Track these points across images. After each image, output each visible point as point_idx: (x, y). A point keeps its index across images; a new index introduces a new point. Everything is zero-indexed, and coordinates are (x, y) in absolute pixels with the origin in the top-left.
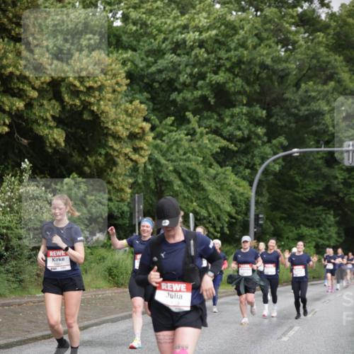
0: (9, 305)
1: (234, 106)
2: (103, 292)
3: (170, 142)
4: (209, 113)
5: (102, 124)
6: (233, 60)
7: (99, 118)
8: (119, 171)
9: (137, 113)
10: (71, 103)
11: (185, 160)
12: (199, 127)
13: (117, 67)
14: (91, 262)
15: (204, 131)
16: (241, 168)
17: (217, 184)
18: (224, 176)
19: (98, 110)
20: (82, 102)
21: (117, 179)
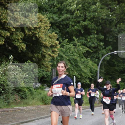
0: (4, 111)
1: (92, 35)
2: (40, 107)
3: (67, 48)
4: (82, 38)
5: (40, 42)
6: (91, 17)
7: (39, 39)
8: (47, 60)
9: (54, 37)
10: (28, 33)
11: (72, 56)
12: (78, 43)
13: (46, 20)
14: (36, 95)
15: (80, 45)
16: (94, 59)
17: (85, 65)
18: (87, 62)
19: (38, 36)
20: (33, 33)
21: (46, 63)
